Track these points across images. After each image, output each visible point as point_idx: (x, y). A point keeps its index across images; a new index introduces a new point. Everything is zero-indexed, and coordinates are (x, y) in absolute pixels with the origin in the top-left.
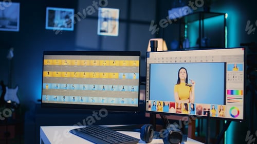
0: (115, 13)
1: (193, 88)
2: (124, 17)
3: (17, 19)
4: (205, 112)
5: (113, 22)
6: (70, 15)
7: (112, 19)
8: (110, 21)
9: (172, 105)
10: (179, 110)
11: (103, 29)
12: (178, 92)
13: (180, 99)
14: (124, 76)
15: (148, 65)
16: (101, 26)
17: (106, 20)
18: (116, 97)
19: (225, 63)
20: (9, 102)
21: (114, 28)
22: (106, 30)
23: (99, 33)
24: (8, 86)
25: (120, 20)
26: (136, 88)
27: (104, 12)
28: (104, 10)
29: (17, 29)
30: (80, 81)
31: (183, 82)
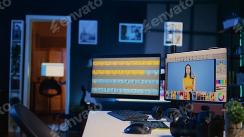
0: (179, 26)
1: (195, 80)
2: (188, 29)
3: (95, 34)
4: (202, 98)
5: (177, 34)
6: (140, 29)
7: (177, 31)
8: (174, 34)
9: (181, 94)
10: (186, 98)
11: (168, 40)
12: (185, 84)
13: (186, 89)
14: (149, 72)
15: (166, 64)
16: (166, 38)
17: (171, 32)
18: (143, 88)
19: (215, 60)
20: (89, 103)
21: (178, 39)
22: (172, 41)
23: (165, 44)
24: (88, 90)
25: (184, 32)
26: (157, 81)
27: (170, 26)
28: (169, 23)
29: (95, 42)
30: (118, 77)
31: (188, 76)
